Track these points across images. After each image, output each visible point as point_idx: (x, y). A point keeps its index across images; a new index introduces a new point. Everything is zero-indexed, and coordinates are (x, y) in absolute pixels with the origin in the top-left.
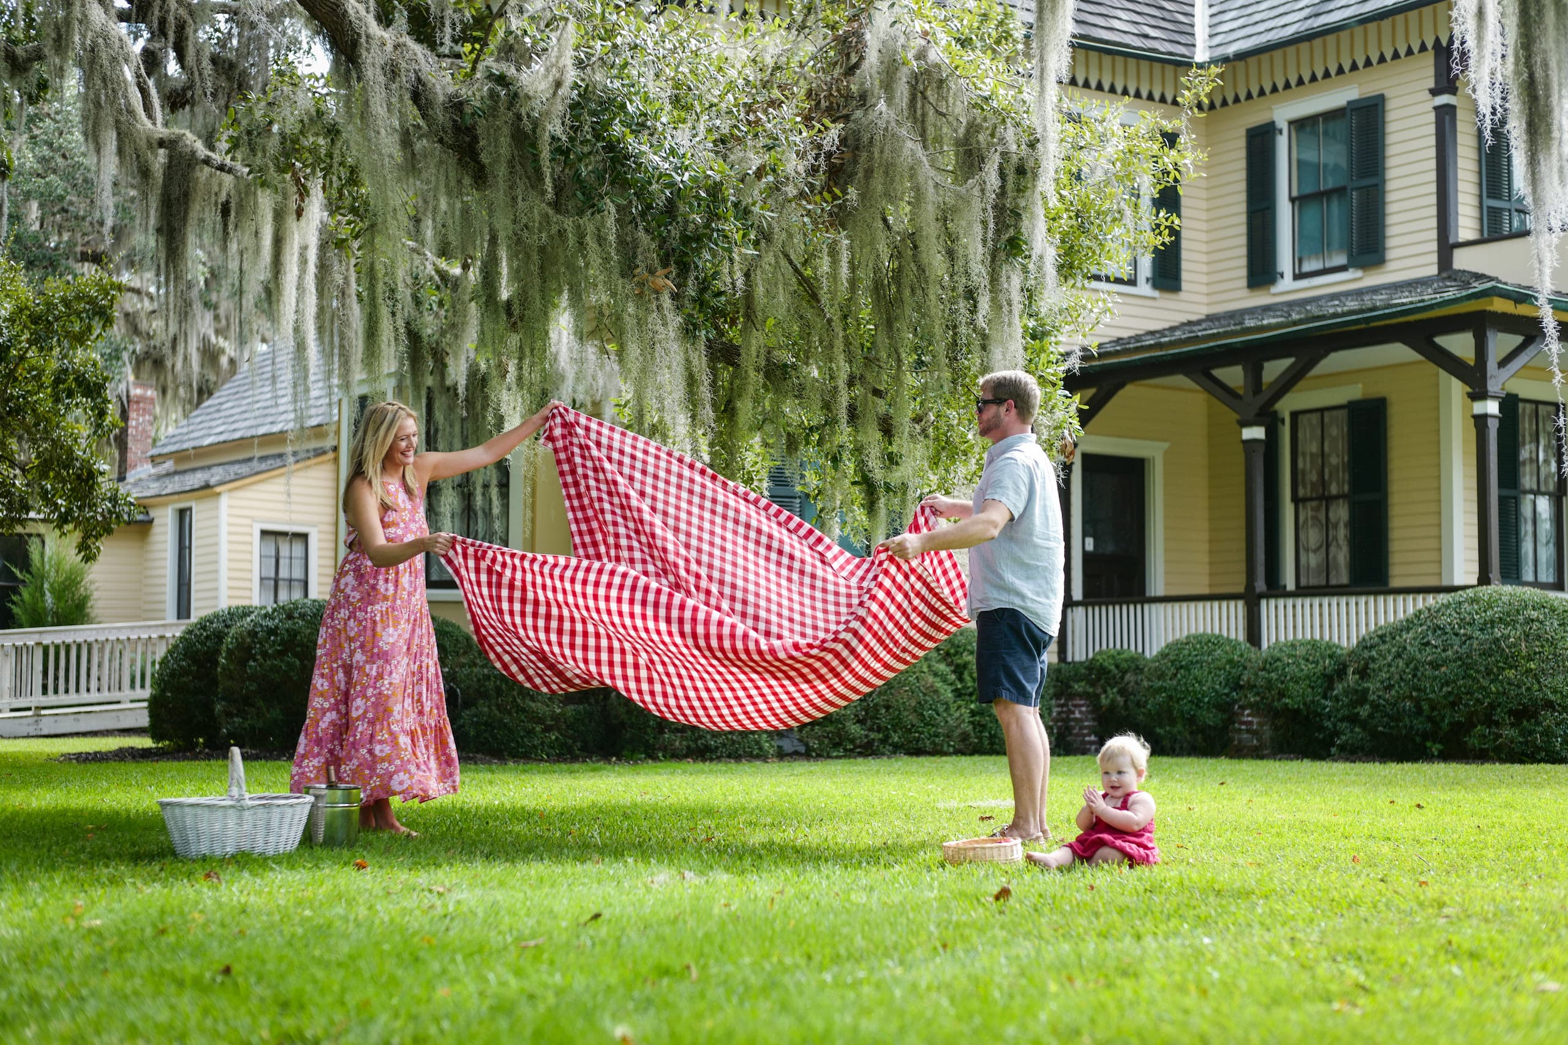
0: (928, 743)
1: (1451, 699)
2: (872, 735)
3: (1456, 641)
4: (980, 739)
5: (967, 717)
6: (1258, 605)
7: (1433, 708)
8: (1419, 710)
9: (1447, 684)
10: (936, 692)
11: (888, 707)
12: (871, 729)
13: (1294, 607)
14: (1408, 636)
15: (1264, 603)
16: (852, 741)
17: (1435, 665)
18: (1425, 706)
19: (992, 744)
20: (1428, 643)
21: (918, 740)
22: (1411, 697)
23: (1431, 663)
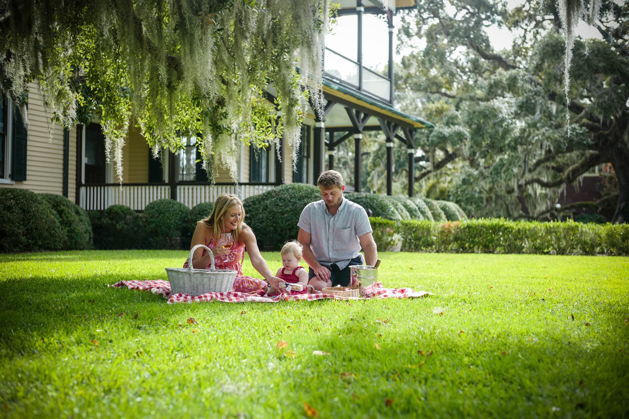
0: (52, 244)
1: (290, 227)
2: (30, 241)
3: (290, 204)
4: (71, 243)
5: (66, 234)
6: (176, 188)
7: (282, 230)
8: (276, 231)
9: (288, 221)
10: (55, 222)
11: (36, 229)
12: (29, 239)
13: (193, 189)
14: (268, 202)
15: (178, 187)
16: (22, 244)
17: (283, 214)
18: (279, 229)
19: (76, 245)
20: (278, 205)
21: (48, 243)
22: (272, 226)
23: (280, 213)
